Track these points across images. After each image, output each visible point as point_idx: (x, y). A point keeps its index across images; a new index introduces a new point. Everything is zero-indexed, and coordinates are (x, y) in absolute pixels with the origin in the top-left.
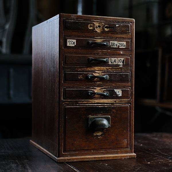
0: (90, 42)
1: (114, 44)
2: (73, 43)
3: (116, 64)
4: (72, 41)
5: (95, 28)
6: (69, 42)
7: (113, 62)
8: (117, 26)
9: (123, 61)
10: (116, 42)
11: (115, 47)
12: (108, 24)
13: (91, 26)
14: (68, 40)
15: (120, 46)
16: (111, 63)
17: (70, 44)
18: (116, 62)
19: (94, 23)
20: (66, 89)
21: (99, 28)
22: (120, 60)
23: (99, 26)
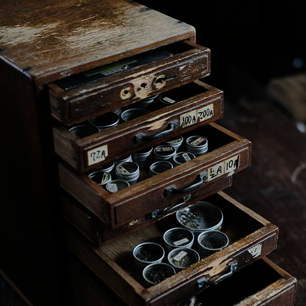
0: (139, 135)
1: (188, 119)
2: (102, 154)
4: (99, 152)
5: (136, 93)
6: (93, 155)
7: (216, 174)
8: (181, 68)
11: (191, 123)
12: (162, 73)
13: (126, 92)
14: (89, 153)
15: (201, 118)
16: (212, 178)
17: (94, 160)
18: (221, 170)
19: (132, 82)
20: (151, 302)
21: (144, 87)
22: (230, 163)
23: (144, 85)
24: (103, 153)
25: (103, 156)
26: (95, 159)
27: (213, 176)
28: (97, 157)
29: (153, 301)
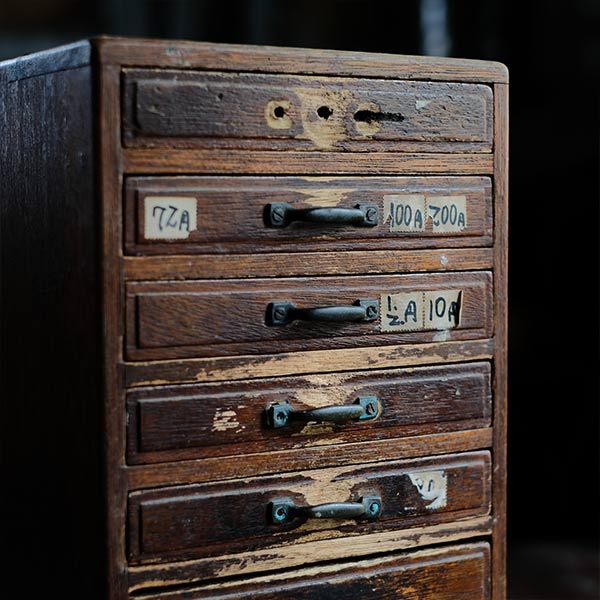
0: (278, 205)
1: (404, 214)
2: (182, 221)
3: (419, 325)
4: (175, 209)
5: (305, 124)
6: (158, 211)
7: (401, 318)
8: (419, 104)
9: (456, 306)
10: (415, 203)
11: (411, 227)
13: (279, 112)
14: (150, 203)
15: (437, 224)
16: (391, 324)
17: (161, 228)
18: (414, 314)
19: (296, 90)
20: (145, 503)
21: (326, 118)
22: (437, 302)
23: (324, 112)
24: (185, 218)
25: (184, 226)
26: (163, 224)
27: (394, 320)
28: (168, 224)
29: (150, 503)
